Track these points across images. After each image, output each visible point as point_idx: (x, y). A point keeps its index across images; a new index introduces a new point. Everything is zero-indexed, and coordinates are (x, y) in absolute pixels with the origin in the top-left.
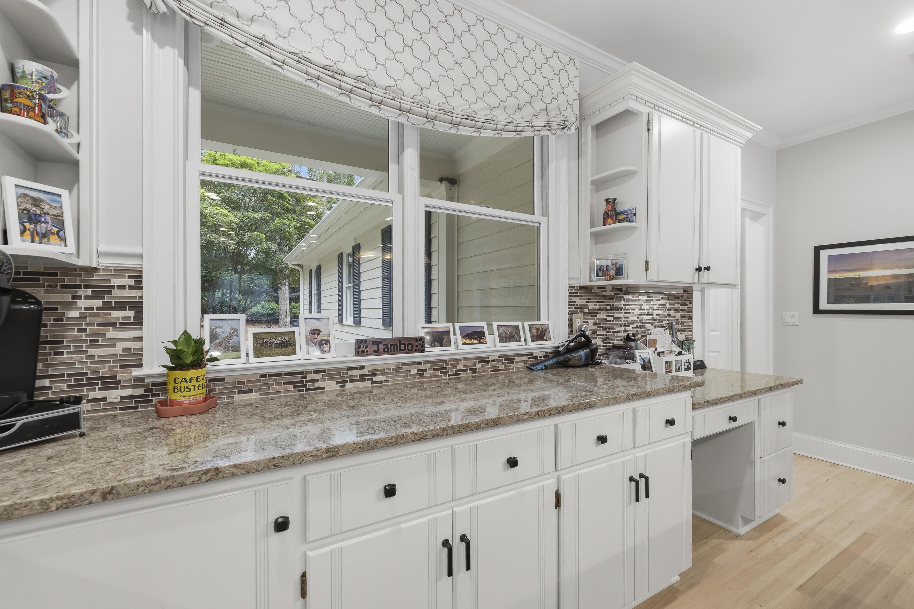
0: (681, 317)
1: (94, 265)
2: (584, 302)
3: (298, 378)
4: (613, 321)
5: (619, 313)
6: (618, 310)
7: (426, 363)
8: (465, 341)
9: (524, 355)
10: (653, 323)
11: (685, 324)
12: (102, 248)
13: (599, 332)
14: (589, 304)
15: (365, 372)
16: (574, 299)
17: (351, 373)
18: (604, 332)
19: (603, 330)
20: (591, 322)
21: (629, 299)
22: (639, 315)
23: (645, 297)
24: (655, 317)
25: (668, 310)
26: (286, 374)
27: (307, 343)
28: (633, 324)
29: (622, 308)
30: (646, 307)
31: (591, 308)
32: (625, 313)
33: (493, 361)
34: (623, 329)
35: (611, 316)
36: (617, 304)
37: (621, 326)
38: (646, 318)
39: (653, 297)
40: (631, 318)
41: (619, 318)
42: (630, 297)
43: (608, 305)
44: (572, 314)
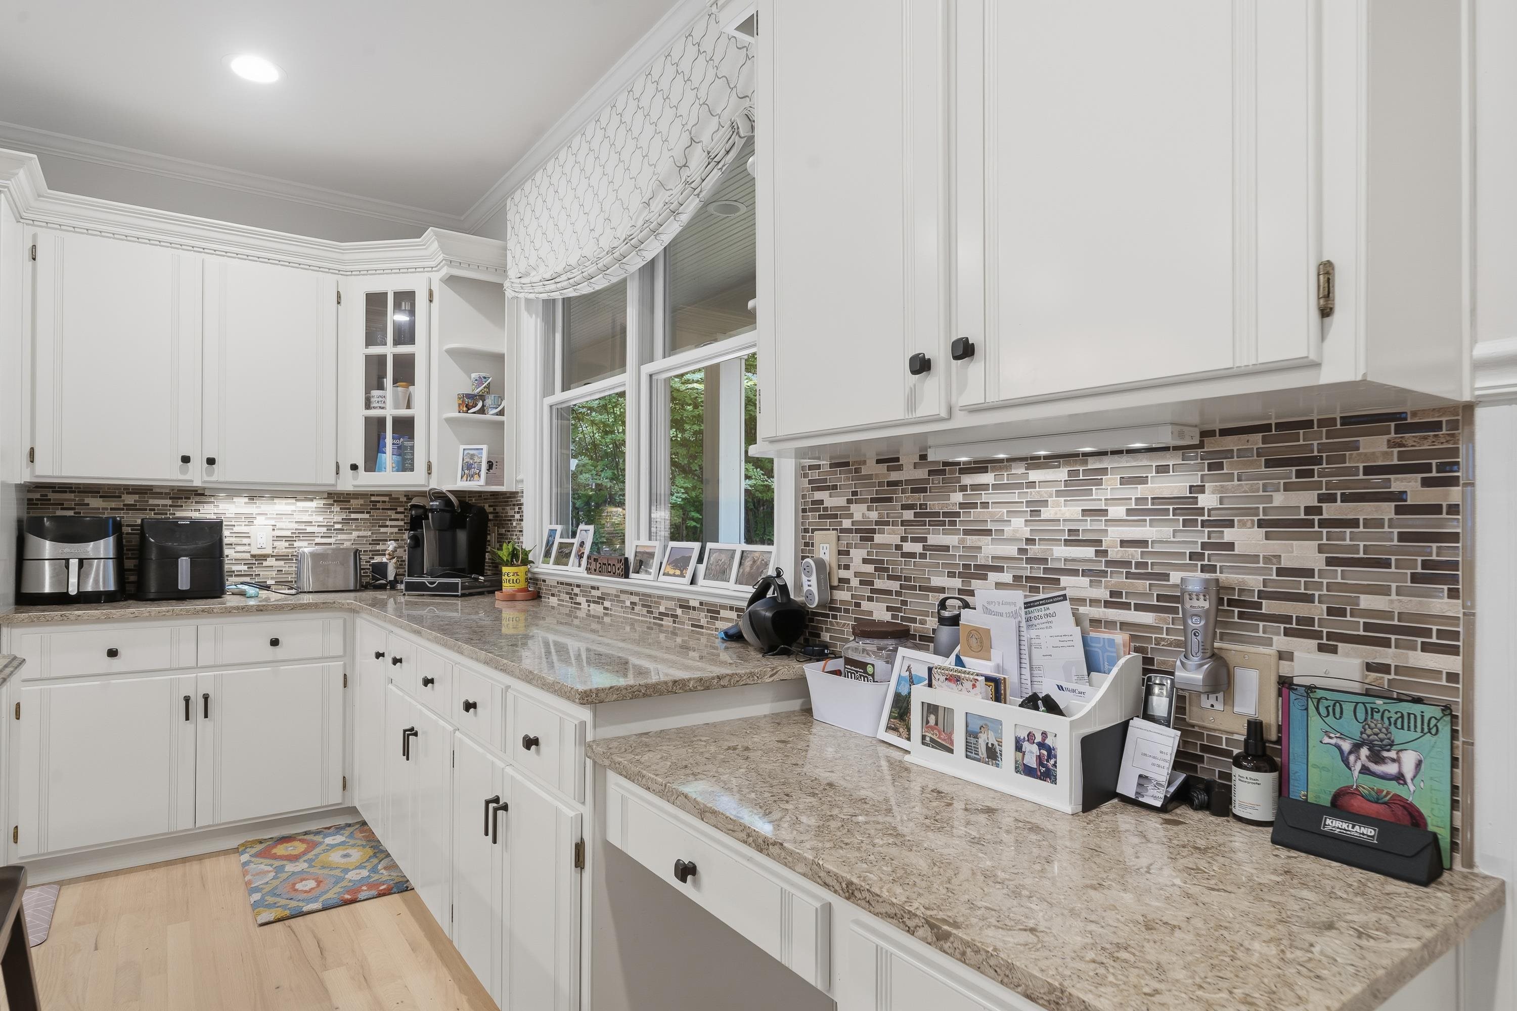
0: (1330, 562)
1: (511, 491)
2: (841, 501)
3: (570, 590)
4: (923, 556)
5: (945, 533)
6: (943, 523)
7: (635, 594)
8: (668, 571)
9: (731, 608)
10: (1104, 573)
11: (1367, 602)
13: (879, 584)
14: (853, 507)
15: (600, 593)
16: (818, 495)
17: (590, 592)
18: (894, 586)
19: (890, 578)
20: (857, 555)
21: (984, 487)
22: (1030, 541)
23: (1061, 474)
24: (1116, 553)
25: (1204, 524)
26: (566, 584)
27: (575, 555)
28: (1000, 569)
29: (957, 514)
30: (1066, 510)
31: (858, 517)
32: (967, 532)
33: (694, 608)
34: (957, 583)
35: (914, 540)
37: (951, 575)
38: (1061, 552)
39: (1104, 471)
40: (989, 549)
41: (946, 548)
42: (987, 478)
43: (905, 507)
44: (813, 531)
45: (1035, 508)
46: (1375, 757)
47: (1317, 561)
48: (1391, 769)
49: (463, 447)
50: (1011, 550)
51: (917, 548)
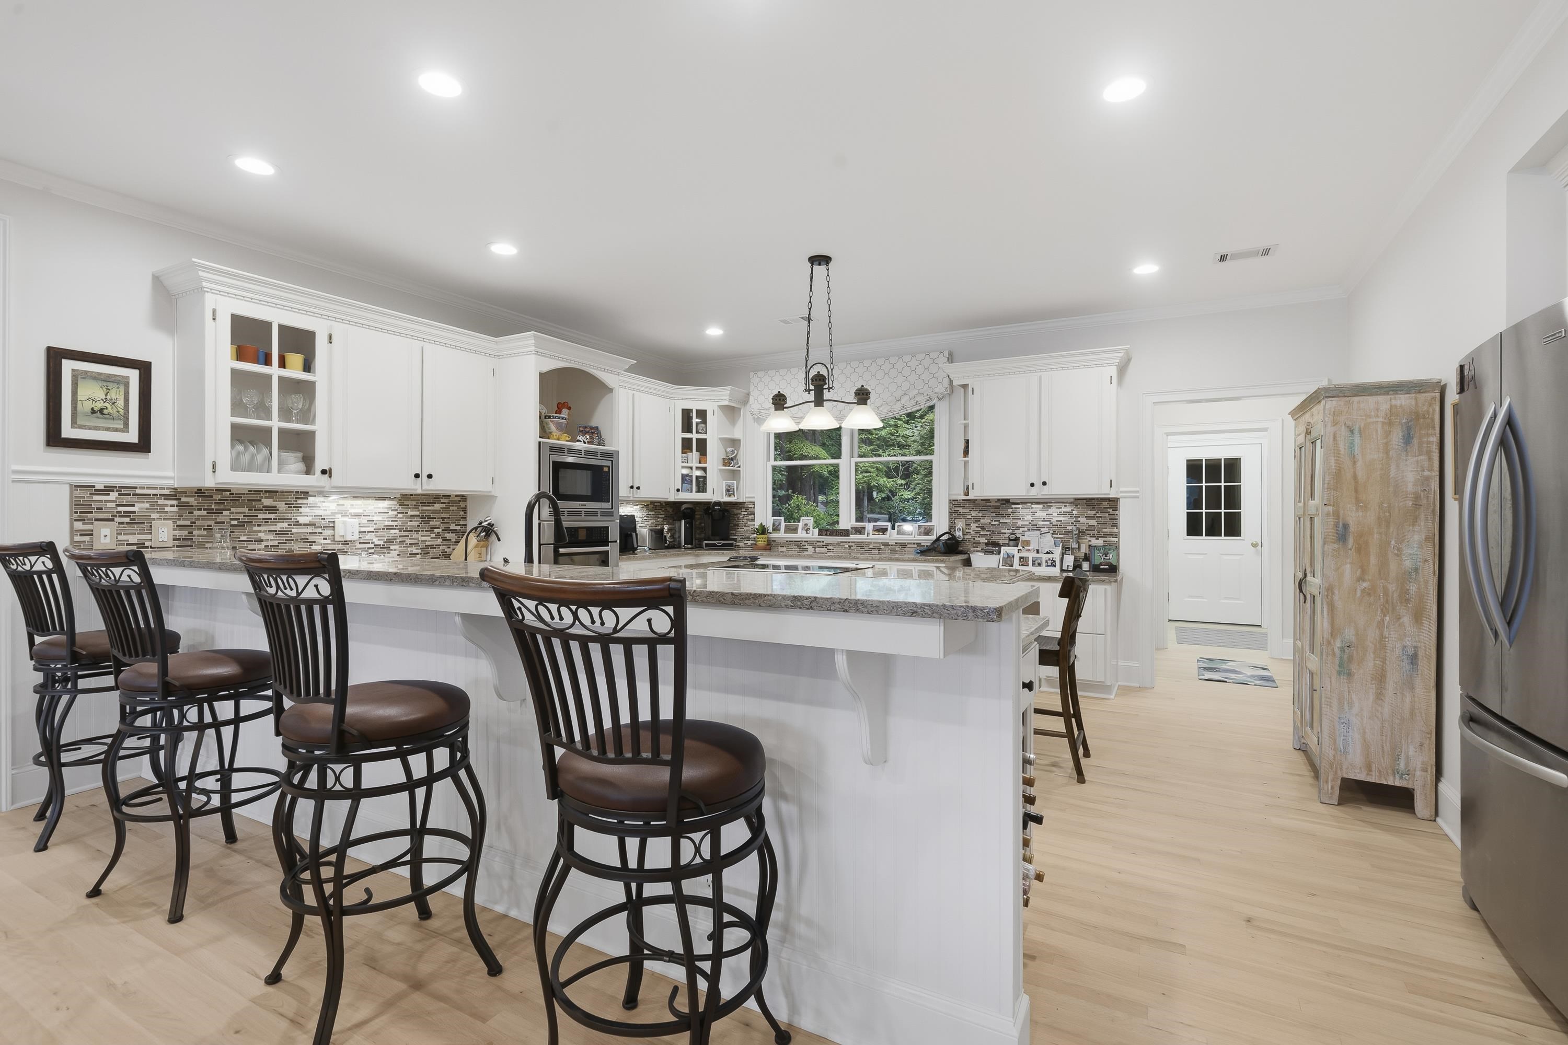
0: (1097, 524)
1: (745, 501)
2: (968, 511)
3: (799, 543)
5: (1006, 519)
6: (1005, 517)
7: (852, 542)
8: (874, 533)
9: (914, 544)
10: (1052, 528)
11: (1104, 530)
12: (747, 496)
14: (972, 513)
15: (824, 544)
16: (956, 509)
17: (818, 544)
18: (988, 533)
19: (987, 531)
20: (974, 526)
21: (1019, 508)
22: (1032, 521)
23: (1041, 506)
25: (1074, 517)
26: (795, 541)
27: (802, 529)
29: (1010, 515)
30: (1042, 514)
31: (973, 515)
32: (1013, 519)
33: (892, 545)
35: (995, 521)
36: (1002, 512)
38: (1041, 523)
39: (1051, 506)
40: (1020, 523)
41: (1007, 523)
42: (1020, 506)
43: (992, 513)
44: (955, 519)
45: (1034, 513)
46: (1106, 556)
47: (1095, 524)
48: (1108, 558)
49: (724, 482)
50: (1027, 523)
51: (997, 523)
